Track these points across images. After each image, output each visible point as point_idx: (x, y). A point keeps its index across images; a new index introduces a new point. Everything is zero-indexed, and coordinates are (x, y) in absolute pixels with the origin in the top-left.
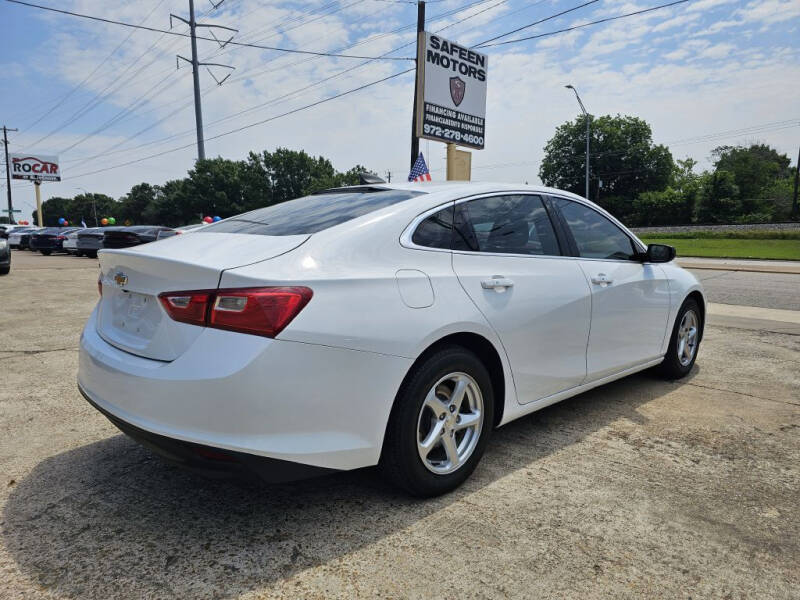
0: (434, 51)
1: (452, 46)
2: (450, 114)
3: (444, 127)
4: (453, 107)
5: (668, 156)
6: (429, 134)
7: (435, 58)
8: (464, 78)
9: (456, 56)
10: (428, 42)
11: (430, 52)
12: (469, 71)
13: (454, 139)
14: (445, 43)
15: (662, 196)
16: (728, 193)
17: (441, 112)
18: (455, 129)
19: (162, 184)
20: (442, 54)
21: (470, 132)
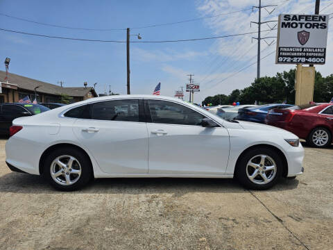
0: (286, 22)
1: (300, 16)
2: (298, 50)
3: (293, 57)
4: (300, 46)
6: (282, 62)
7: (287, 25)
8: (309, 30)
9: (303, 21)
10: (282, 19)
11: (283, 23)
12: (313, 26)
13: (300, 62)
14: (295, 16)
17: (291, 50)
18: (302, 57)
19: (243, 89)
20: (292, 22)
21: (313, 57)
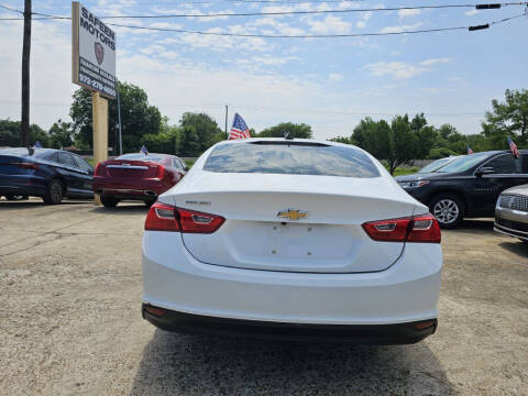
0: (85, 19)
1: (95, 19)
2: (95, 69)
3: (92, 78)
4: (97, 64)
5: (158, 113)
6: (83, 82)
7: (85, 25)
8: (103, 44)
10: (81, 11)
11: (82, 20)
12: (105, 41)
13: (98, 89)
14: (91, 15)
15: (157, 138)
16: (193, 139)
17: (90, 66)
18: (99, 81)
20: (90, 23)
21: (107, 85)
